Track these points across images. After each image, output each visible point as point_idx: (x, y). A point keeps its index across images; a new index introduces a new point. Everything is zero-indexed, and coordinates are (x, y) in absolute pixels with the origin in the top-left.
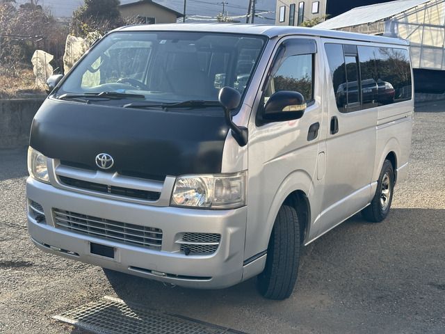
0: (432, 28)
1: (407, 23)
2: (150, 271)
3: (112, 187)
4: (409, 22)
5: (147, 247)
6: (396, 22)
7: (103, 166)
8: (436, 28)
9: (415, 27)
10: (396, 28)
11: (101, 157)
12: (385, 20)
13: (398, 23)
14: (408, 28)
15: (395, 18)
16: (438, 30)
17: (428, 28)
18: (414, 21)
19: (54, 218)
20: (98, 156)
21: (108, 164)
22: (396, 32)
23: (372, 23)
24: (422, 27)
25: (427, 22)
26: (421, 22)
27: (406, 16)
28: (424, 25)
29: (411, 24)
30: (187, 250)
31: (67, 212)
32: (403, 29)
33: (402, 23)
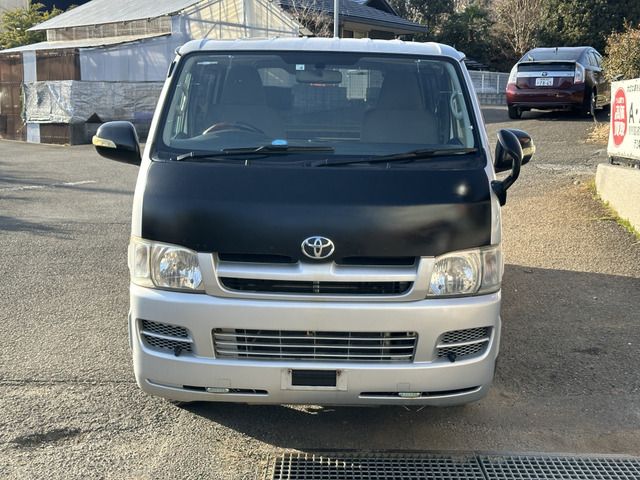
0: (230, 27)
1: (199, 20)
2: (396, 394)
3: (322, 283)
4: (203, 18)
5: (387, 360)
6: (186, 18)
7: (318, 256)
8: (235, 28)
9: (210, 26)
10: (187, 27)
11: (310, 242)
12: (170, 15)
13: (189, 20)
14: (201, 27)
15: (185, 13)
16: (237, 31)
17: (226, 27)
18: (208, 17)
19: (215, 344)
20: (306, 241)
21: (326, 250)
22: (188, 32)
23: (154, 19)
24: (218, 26)
25: (224, 20)
26: (216, 19)
27: (198, 10)
28: (221, 23)
29: (206, 21)
30: (451, 356)
31: (239, 331)
32: (196, 28)
33: (194, 20)
